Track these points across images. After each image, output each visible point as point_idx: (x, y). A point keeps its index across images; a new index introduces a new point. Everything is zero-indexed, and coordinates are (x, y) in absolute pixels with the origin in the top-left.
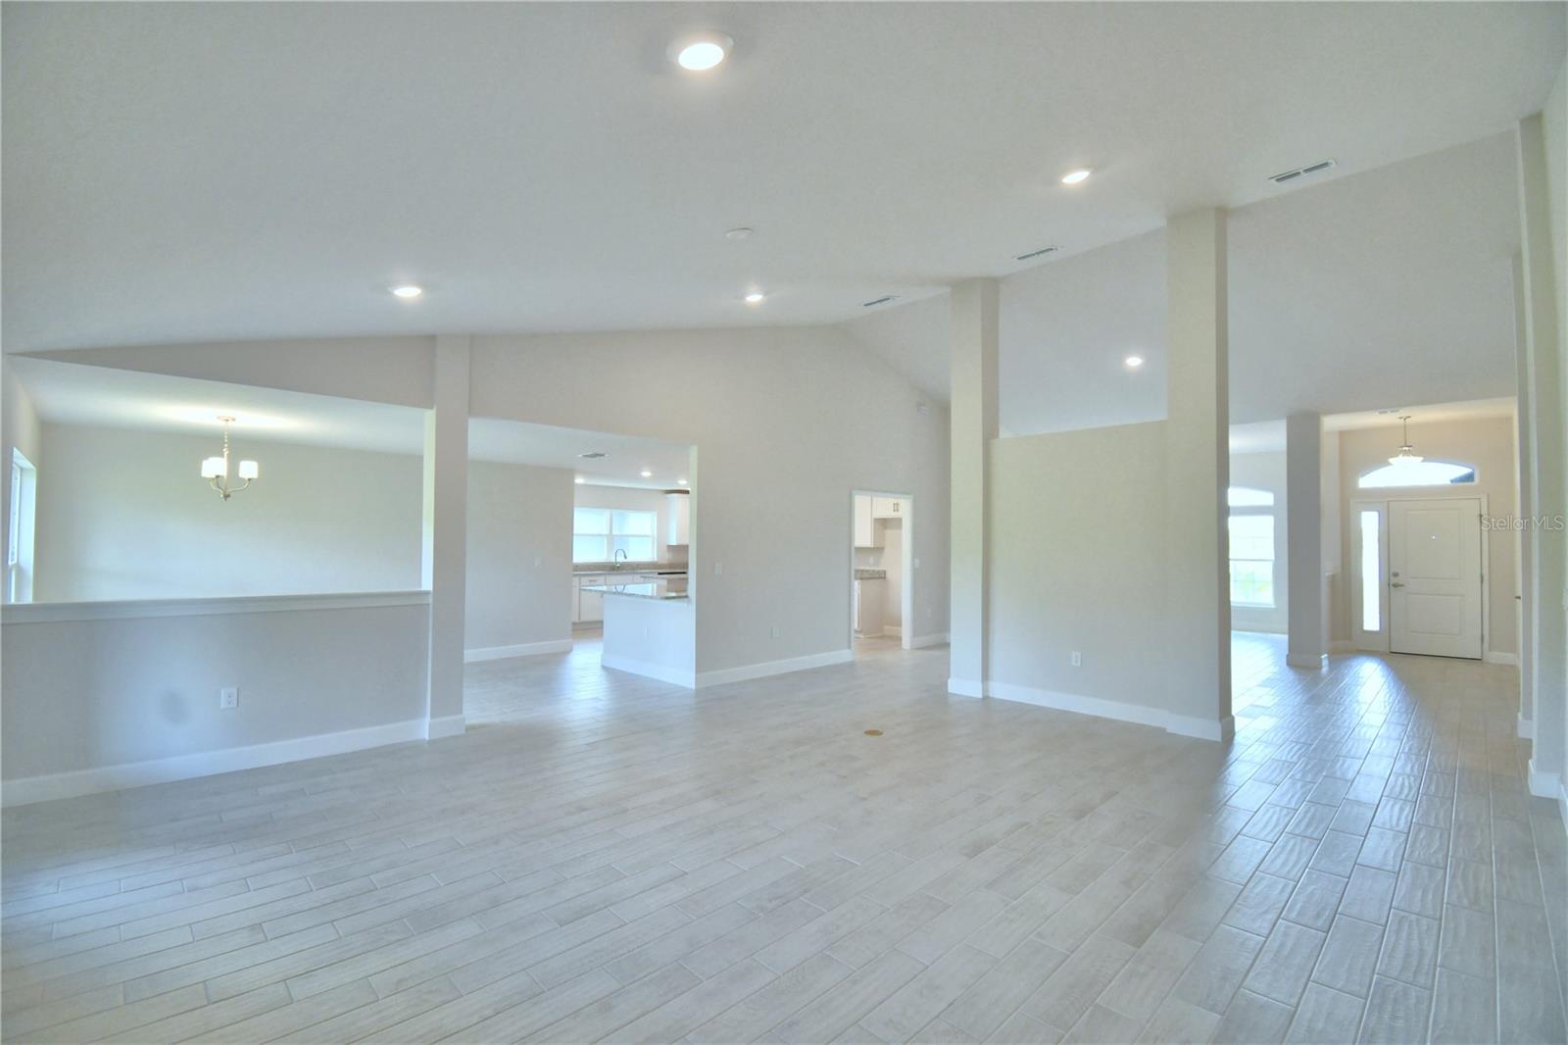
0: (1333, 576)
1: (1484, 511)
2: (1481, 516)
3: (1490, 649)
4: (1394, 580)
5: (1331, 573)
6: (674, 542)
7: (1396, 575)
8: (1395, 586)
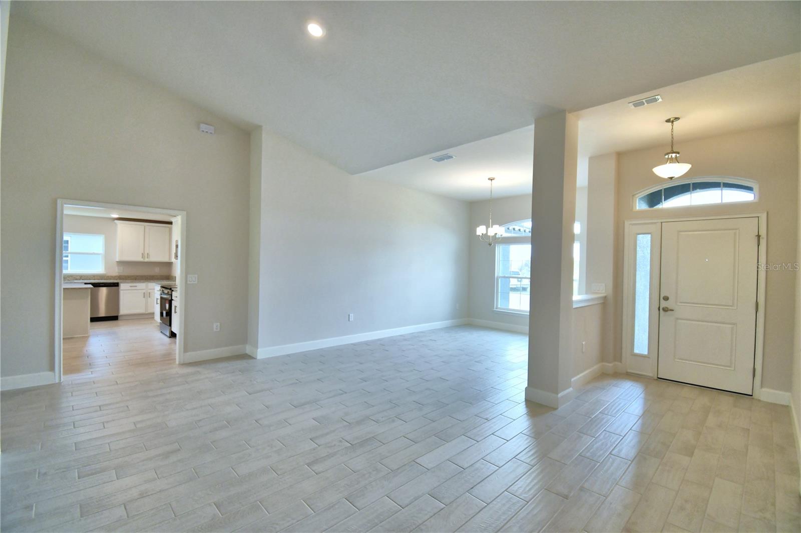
0: (605, 298)
1: (763, 233)
2: (759, 236)
3: (762, 387)
4: (664, 304)
5: (604, 295)
6: (117, 260)
7: (666, 299)
8: (666, 310)
